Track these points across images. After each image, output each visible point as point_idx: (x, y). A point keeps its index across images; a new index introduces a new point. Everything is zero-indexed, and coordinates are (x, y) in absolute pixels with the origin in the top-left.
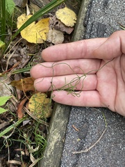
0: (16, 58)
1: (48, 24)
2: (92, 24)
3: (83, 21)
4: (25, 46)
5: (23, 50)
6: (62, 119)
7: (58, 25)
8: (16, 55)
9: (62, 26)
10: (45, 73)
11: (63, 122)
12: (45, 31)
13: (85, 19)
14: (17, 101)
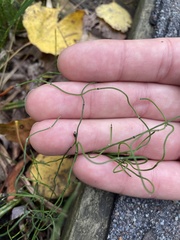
0: (20, 81)
1: (80, 26)
2: (169, 20)
3: (148, 16)
4: (37, 61)
5: (32, 68)
6: (96, 218)
7: (99, 27)
8: (19, 76)
9: (106, 29)
10: (62, 108)
11: (97, 226)
12: (75, 37)
13: (154, 12)
14: (9, 161)
